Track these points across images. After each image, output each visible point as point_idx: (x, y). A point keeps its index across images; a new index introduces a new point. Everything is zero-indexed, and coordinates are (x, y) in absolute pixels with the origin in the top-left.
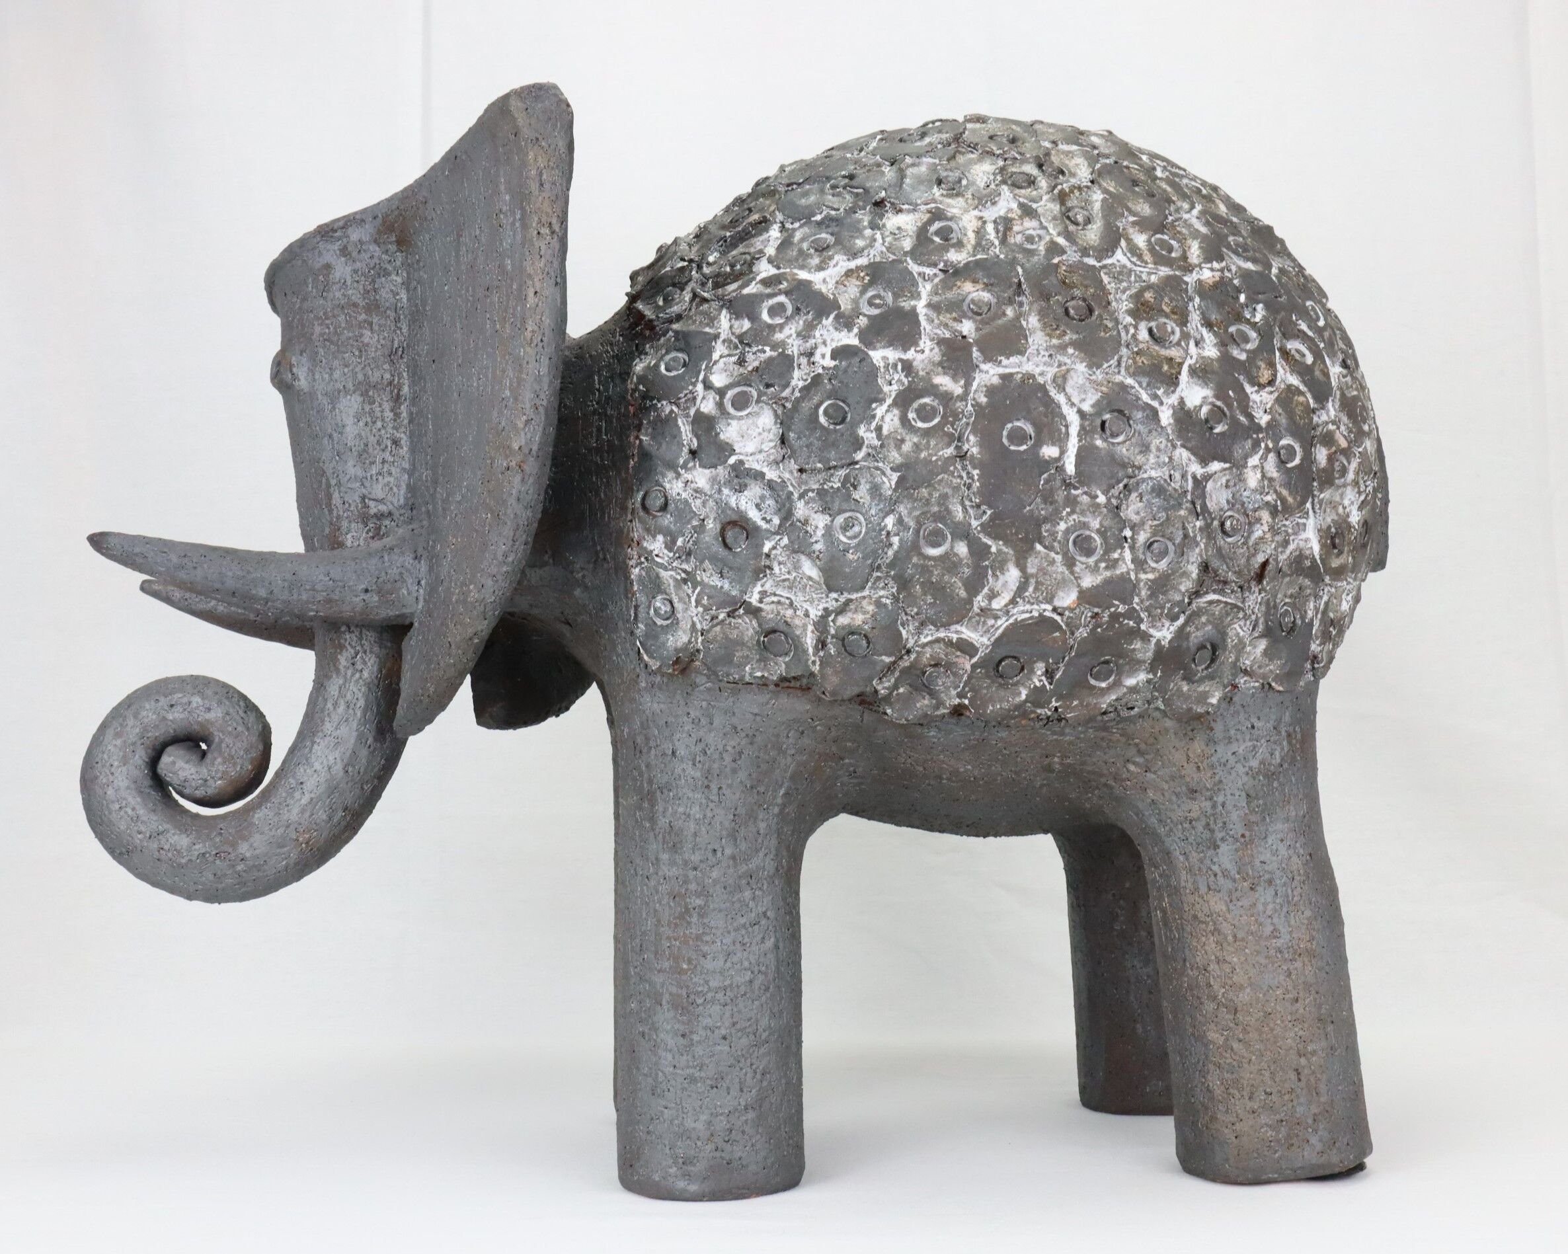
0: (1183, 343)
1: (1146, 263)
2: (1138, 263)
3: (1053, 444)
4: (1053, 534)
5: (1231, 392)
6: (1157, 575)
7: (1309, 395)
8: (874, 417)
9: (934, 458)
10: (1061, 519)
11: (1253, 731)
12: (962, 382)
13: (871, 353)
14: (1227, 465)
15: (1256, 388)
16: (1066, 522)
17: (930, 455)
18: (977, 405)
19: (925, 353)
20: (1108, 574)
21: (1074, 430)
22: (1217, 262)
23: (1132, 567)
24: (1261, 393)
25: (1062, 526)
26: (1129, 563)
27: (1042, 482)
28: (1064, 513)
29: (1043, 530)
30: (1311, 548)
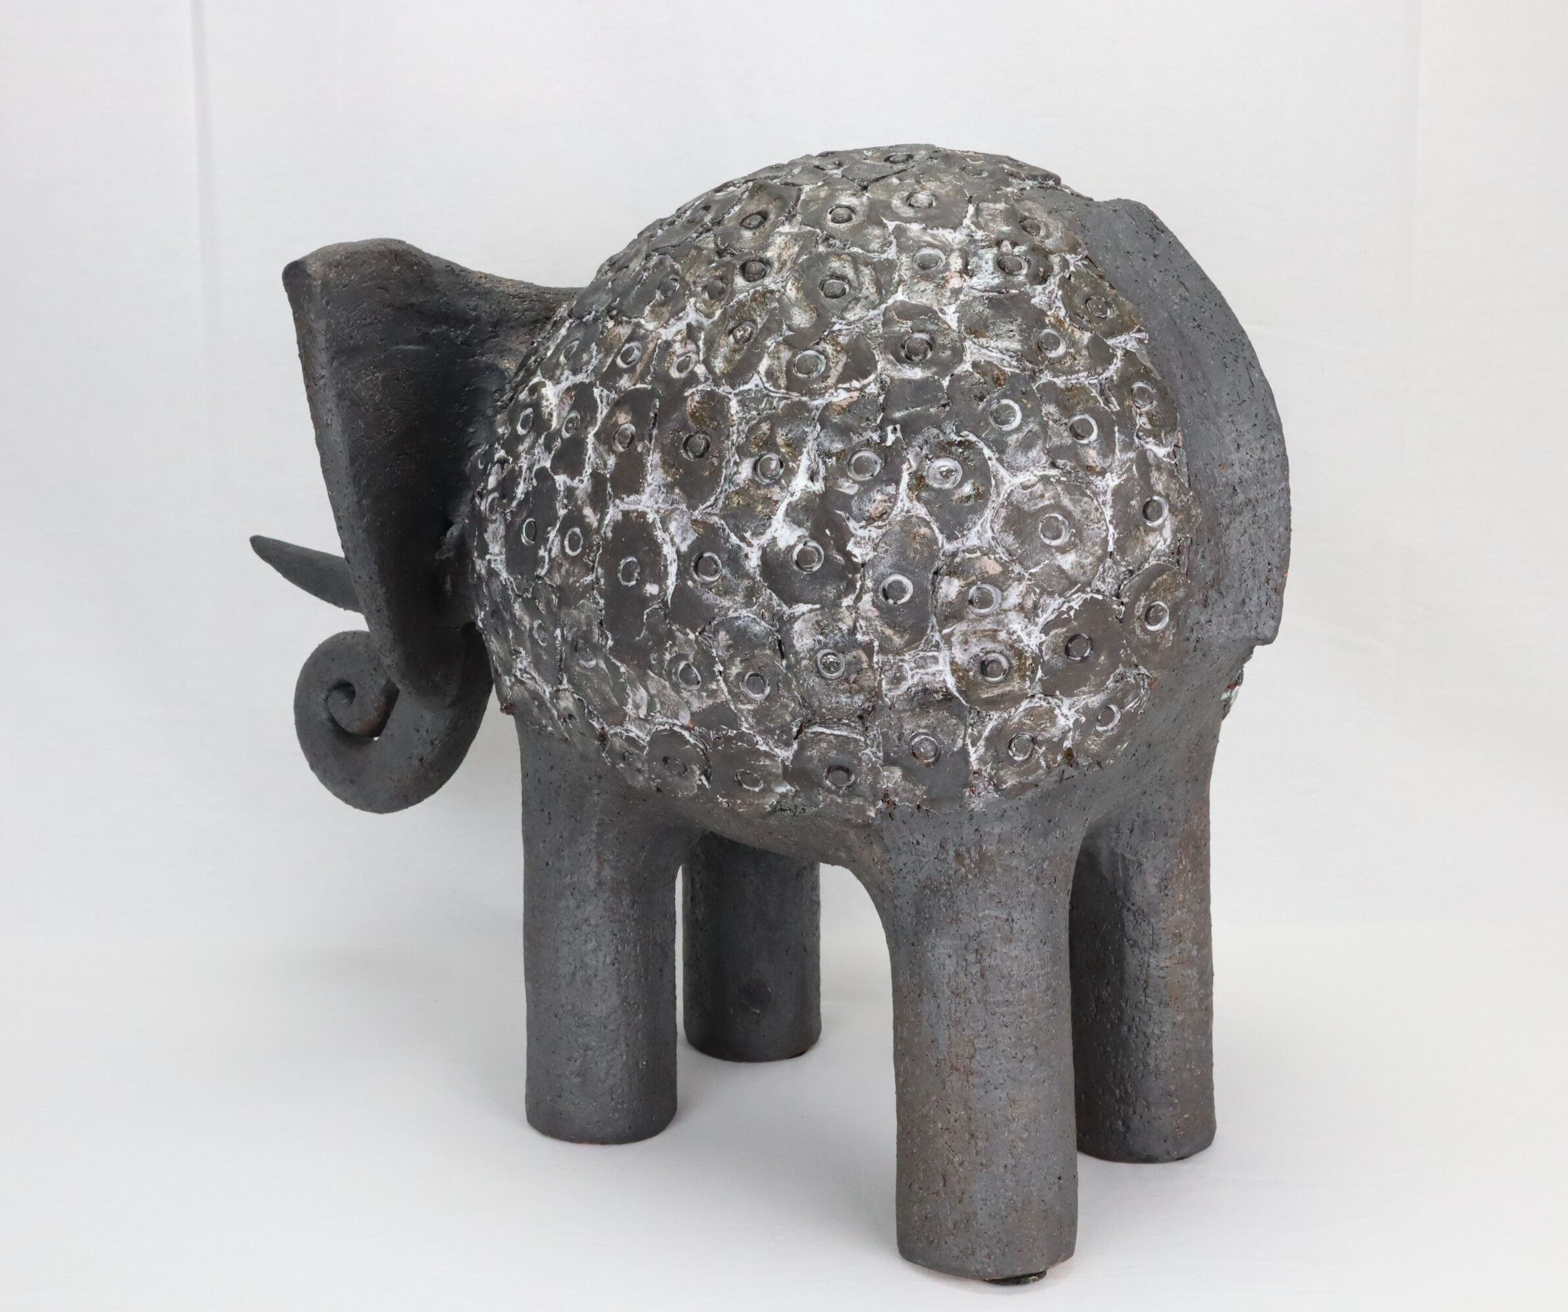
0: (783, 481)
1: (779, 387)
2: (772, 389)
3: (655, 582)
4: (660, 660)
5: (827, 532)
6: (756, 706)
7: (935, 526)
8: (548, 539)
9: (578, 585)
10: (666, 650)
11: (917, 847)
12: (599, 516)
13: (556, 477)
14: (818, 606)
15: (863, 523)
16: (670, 653)
17: (575, 582)
18: (605, 539)
19: (583, 484)
20: (711, 702)
21: (673, 569)
22: (858, 380)
23: (729, 697)
24: (869, 528)
25: (668, 656)
26: (727, 694)
27: (645, 617)
28: (668, 645)
29: (651, 658)
30: (944, 681)
